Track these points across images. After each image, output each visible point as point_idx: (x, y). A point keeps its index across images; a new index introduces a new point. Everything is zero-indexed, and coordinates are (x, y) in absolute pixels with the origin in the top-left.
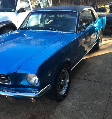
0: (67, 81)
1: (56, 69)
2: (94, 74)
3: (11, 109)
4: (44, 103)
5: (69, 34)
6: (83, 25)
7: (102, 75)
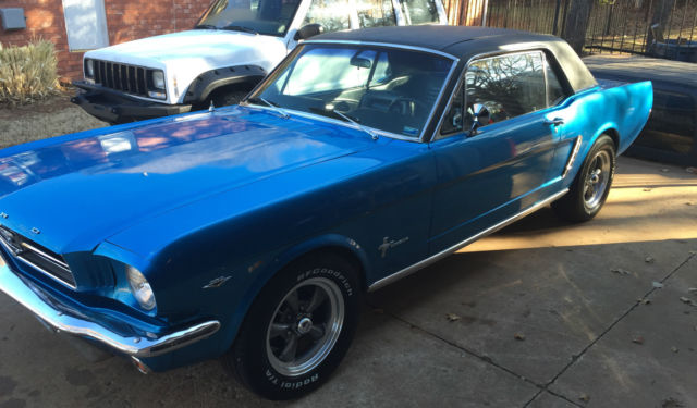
0: (336, 326)
1: (256, 265)
2: (490, 323)
3: (109, 384)
4: (225, 390)
5: (393, 139)
6: (473, 109)
7: (522, 336)
